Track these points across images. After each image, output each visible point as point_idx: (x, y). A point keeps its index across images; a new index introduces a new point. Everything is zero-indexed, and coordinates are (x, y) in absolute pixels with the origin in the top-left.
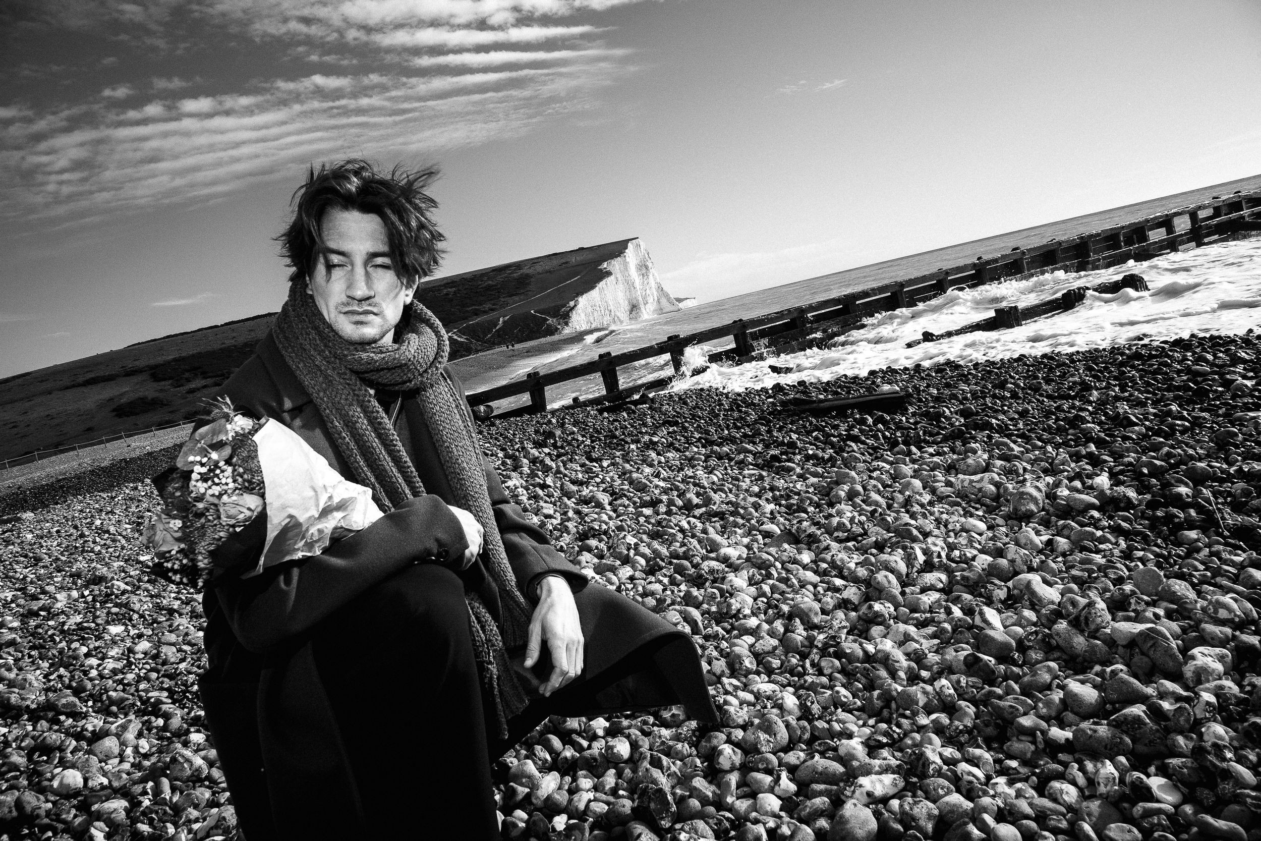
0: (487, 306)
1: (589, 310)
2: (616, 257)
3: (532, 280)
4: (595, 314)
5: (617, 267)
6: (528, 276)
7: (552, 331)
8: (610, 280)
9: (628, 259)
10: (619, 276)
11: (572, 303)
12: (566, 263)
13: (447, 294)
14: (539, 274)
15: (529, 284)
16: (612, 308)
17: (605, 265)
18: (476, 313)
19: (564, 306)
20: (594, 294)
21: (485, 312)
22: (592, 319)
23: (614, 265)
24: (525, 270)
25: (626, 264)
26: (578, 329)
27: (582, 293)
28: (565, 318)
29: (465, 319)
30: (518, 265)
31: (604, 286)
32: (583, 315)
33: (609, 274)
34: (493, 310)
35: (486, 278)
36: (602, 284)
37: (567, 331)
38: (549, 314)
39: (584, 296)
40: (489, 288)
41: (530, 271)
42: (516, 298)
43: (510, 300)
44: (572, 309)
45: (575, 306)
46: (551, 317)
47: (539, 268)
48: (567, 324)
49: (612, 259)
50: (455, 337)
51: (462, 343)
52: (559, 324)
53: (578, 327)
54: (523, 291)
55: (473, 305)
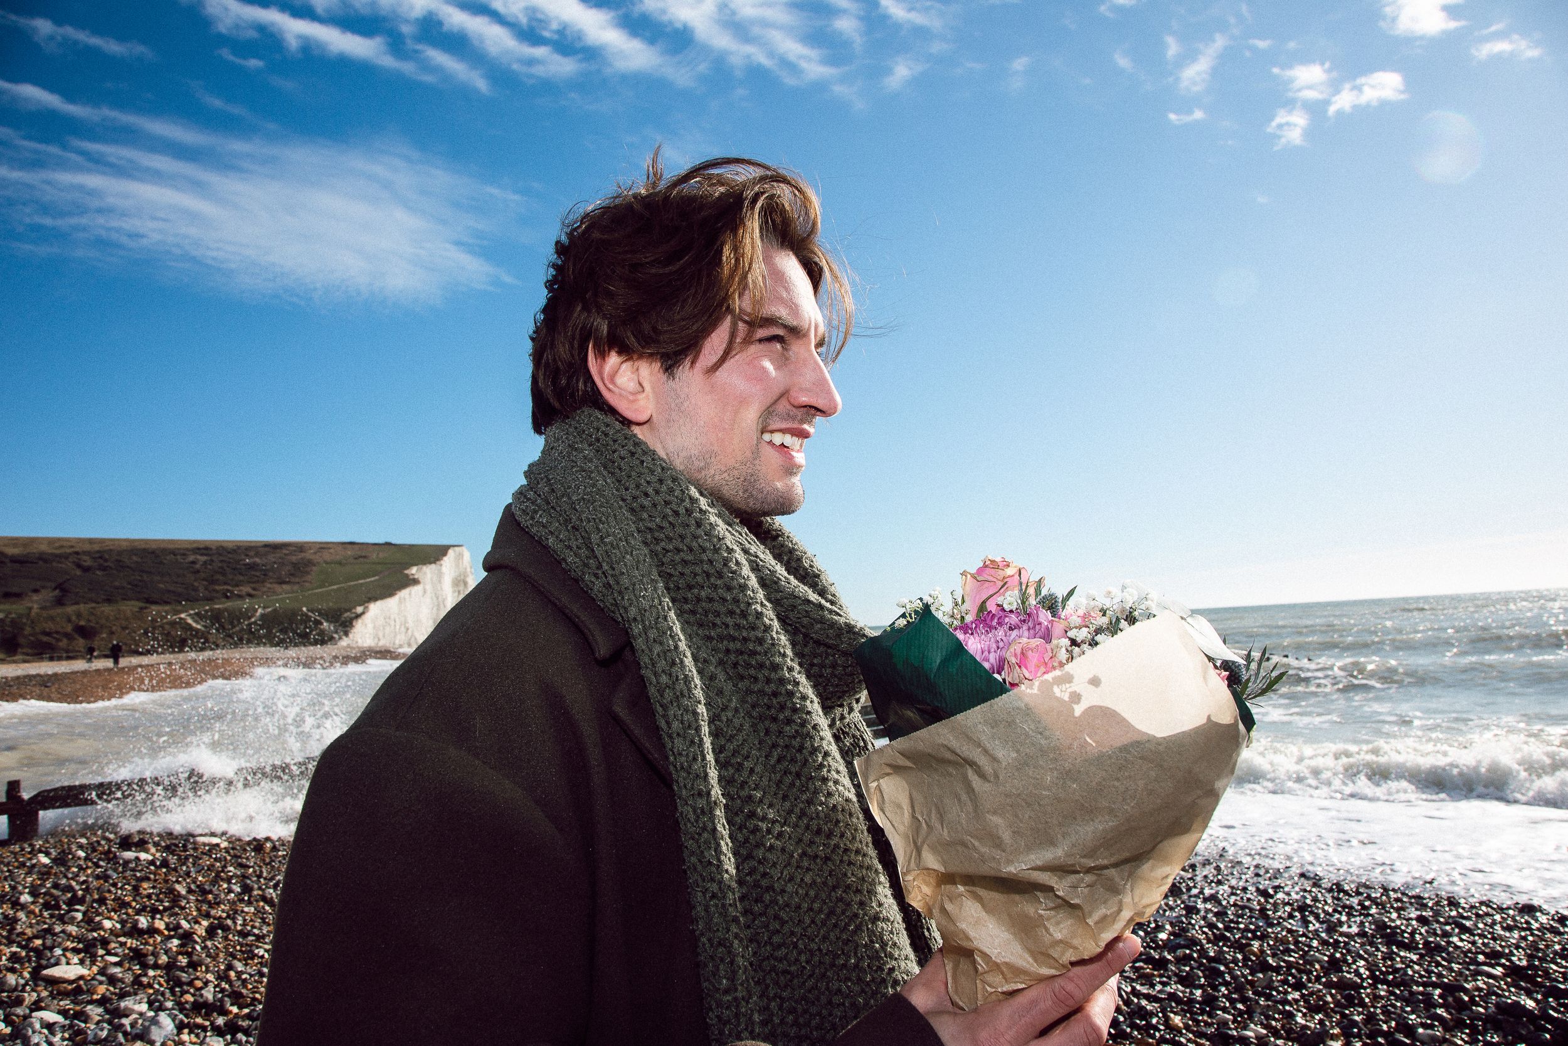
0: (246, 589)
1: (381, 621)
2: (430, 563)
3: (314, 568)
4: (388, 629)
5: (429, 575)
6: (310, 563)
7: (324, 640)
8: (415, 590)
9: (444, 569)
10: (429, 587)
11: (359, 609)
12: (365, 557)
13: (193, 562)
14: (326, 563)
15: (308, 573)
16: (410, 624)
17: (414, 570)
18: (227, 596)
19: (349, 610)
20: (391, 603)
21: (240, 597)
22: (381, 635)
23: (425, 573)
24: (308, 555)
25: (440, 575)
26: (360, 645)
27: (375, 599)
28: (346, 626)
29: (210, 600)
30: (300, 547)
31: (407, 596)
32: (370, 626)
33: (416, 582)
34: (250, 596)
35: (252, 553)
36: (404, 593)
37: (345, 644)
38: (326, 617)
39: (379, 603)
40: (252, 567)
41: (316, 558)
42: (286, 587)
43: (277, 587)
44: (358, 616)
45: (363, 613)
46: (327, 621)
47: (327, 556)
48: (346, 634)
49: (425, 564)
50: (190, 621)
51: (197, 631)
52: (336, 632)
53: (360, 641)
54: (297, 580)
55: (225, 584)
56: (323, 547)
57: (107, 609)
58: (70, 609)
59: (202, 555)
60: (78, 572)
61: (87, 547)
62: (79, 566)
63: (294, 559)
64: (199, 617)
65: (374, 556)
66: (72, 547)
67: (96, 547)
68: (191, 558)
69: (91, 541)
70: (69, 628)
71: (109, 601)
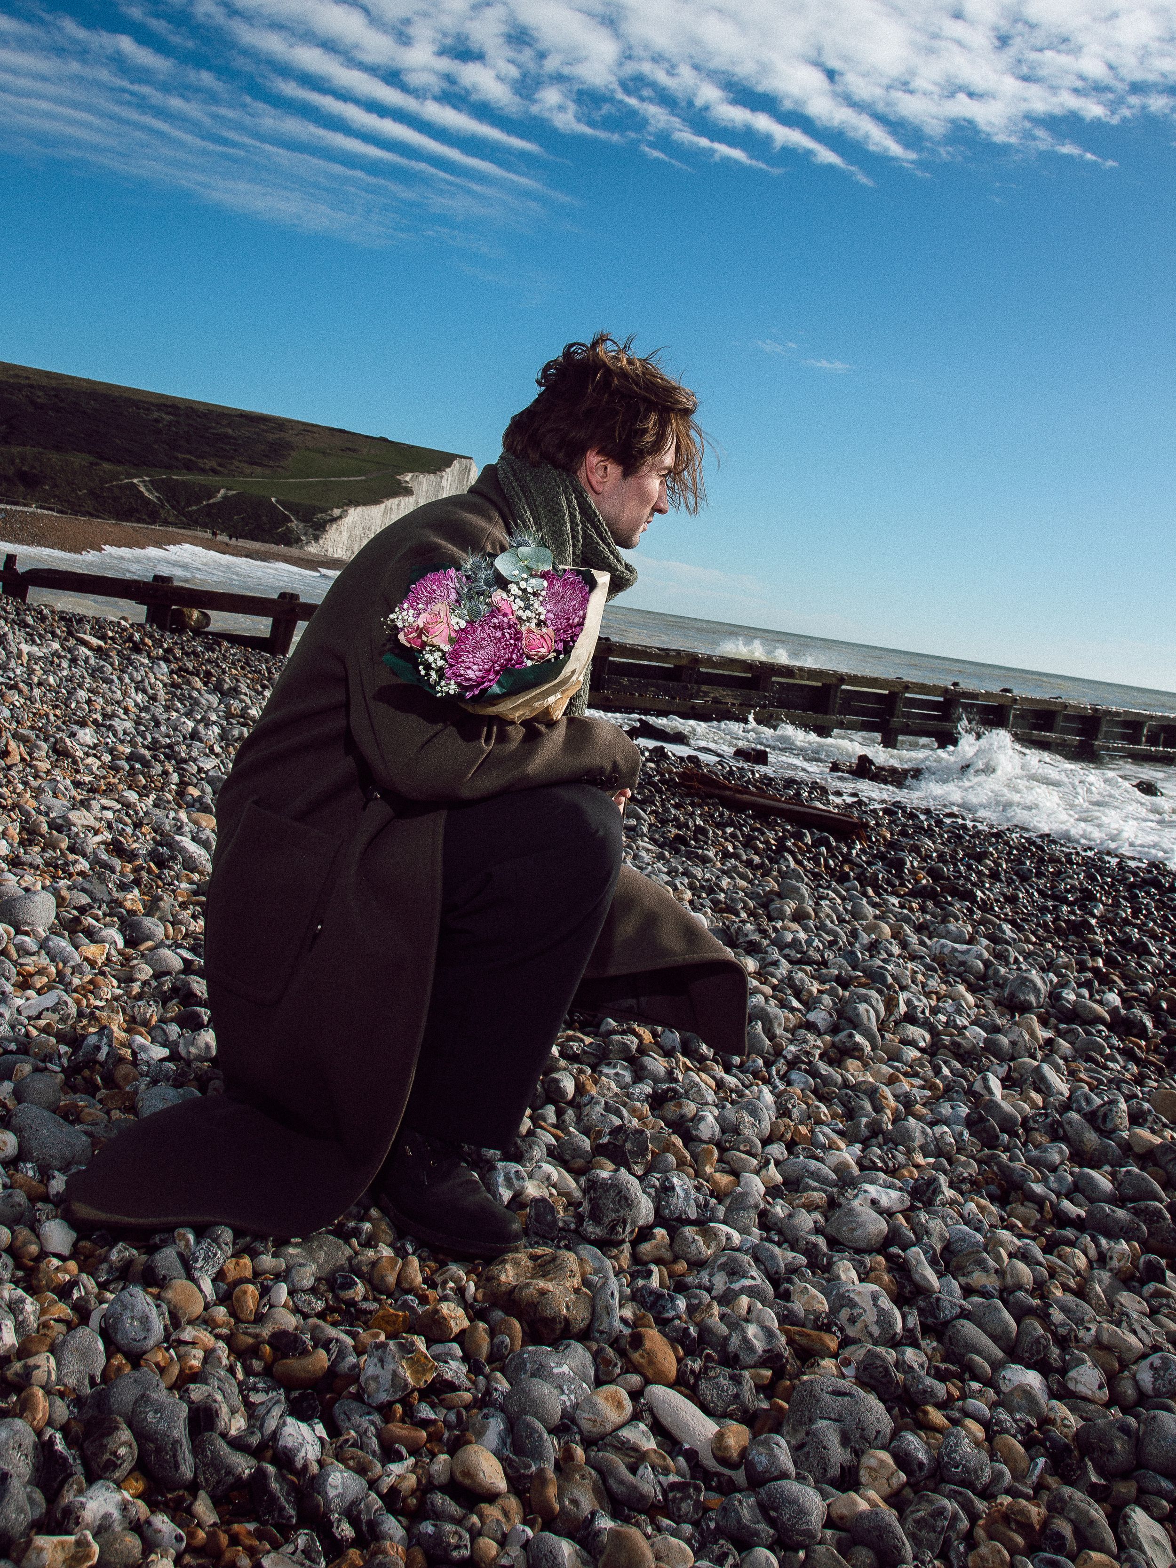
0: (211, 463)
1: (359, 531)
2: (429, 472)
3: (293, 453)
5: (425, 487)
6: (289, 446)
7: (289, 539)
8: (406, 501)
9: (444, 483)
11: (337, 512)
12: (354, 450)
13: (156, 421)
14: (308, 449)
15: (284, 457)
17: (408, 477)
18: (189, 467)
19: (324, 511)
20: (375, 512)
21: (203, 471)
23: (421, 483)
24: (288, 436)
25: (439, 489)
26: (330, 554)
27: (357, 504)
28: (318, 529)
29: (169, 468)
30: (281, 424)
31: (394, 507)
32: (345, 535)
33: (408, 491)
34: (215, 472)
35: (224, 422)
36: (392, 503)
37: (313, 549)
38: (296, 513)
39: (360, 509)
40: (224, 438)
41: (297, 440)
42: (258, 470)
43: (247, 469)
44: (334, 520)
45: (340, 517)
46: (298, 519)
47: (307, 440)
48: (316, 538)
49: (422, 472)
50: (142, 489)
51: (148, 501)
52: (305, 534)
53: (330, 550)
54: (271, 463)
55: (190, 453)
56: (308, 429)
57: (54, 457)
58: (16, 450)
59: (168, 413)
60: (30, 409)
61: (44, 382)
62: (32, 402)
63: (271, 437)
64: (155, 485)
65: (365, 450)
66: (27, 378)
67: (54, 383)
68: (156, 415)
69: (48, 375)
70: (11, 472)
71: (58, 448)
